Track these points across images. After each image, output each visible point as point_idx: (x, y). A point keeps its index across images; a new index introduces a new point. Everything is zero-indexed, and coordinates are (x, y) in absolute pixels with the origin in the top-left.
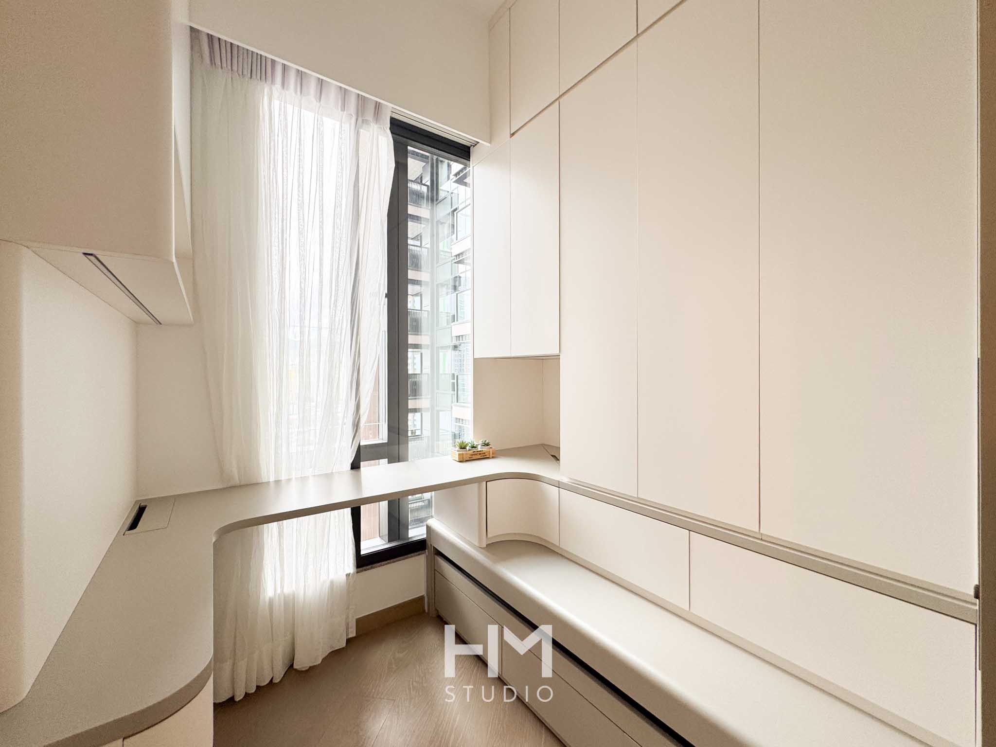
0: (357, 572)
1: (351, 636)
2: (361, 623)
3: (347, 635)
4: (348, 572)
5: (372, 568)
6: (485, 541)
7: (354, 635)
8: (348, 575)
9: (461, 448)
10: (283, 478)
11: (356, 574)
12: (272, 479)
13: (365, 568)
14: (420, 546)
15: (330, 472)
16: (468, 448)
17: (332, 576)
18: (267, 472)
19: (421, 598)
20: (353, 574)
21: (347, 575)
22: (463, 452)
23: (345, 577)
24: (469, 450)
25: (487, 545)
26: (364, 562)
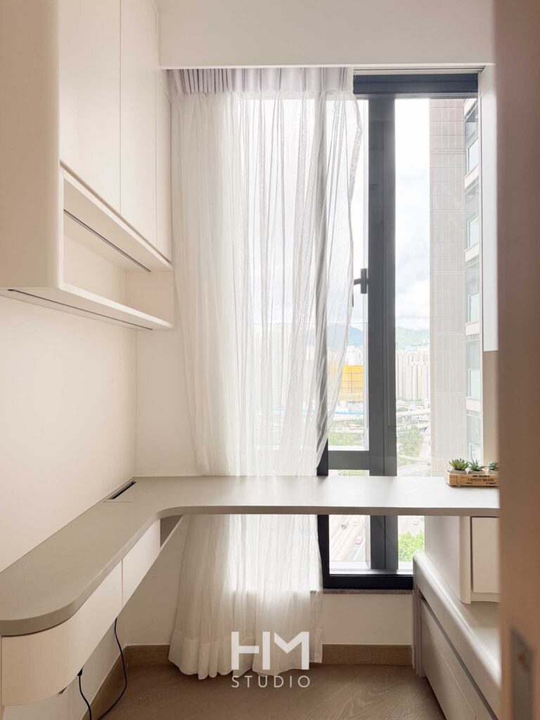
0: (324, 593)
1: (314, 661)
2: (327, 651)
3: (311, 658)
4: (313, 590)
5: (341, 593)
6: (470, 596)
7: (320, 660)
8: (313, 593)
9: (456, 469)
10: (249, 474)
11: (322, 594)
12: (238, 474)
13: (333, 590)
14: (407, 584)
15: (295, 475)
16: (467, 470)
17: (295, 589)
18: (234, 467)
19: (406, 649)
20: (319, 593)
21: (311, 592)
22: (458, 474)
23: (308, 594)
24: (470, 473)
25: (472, 602)
26: (332, 583)
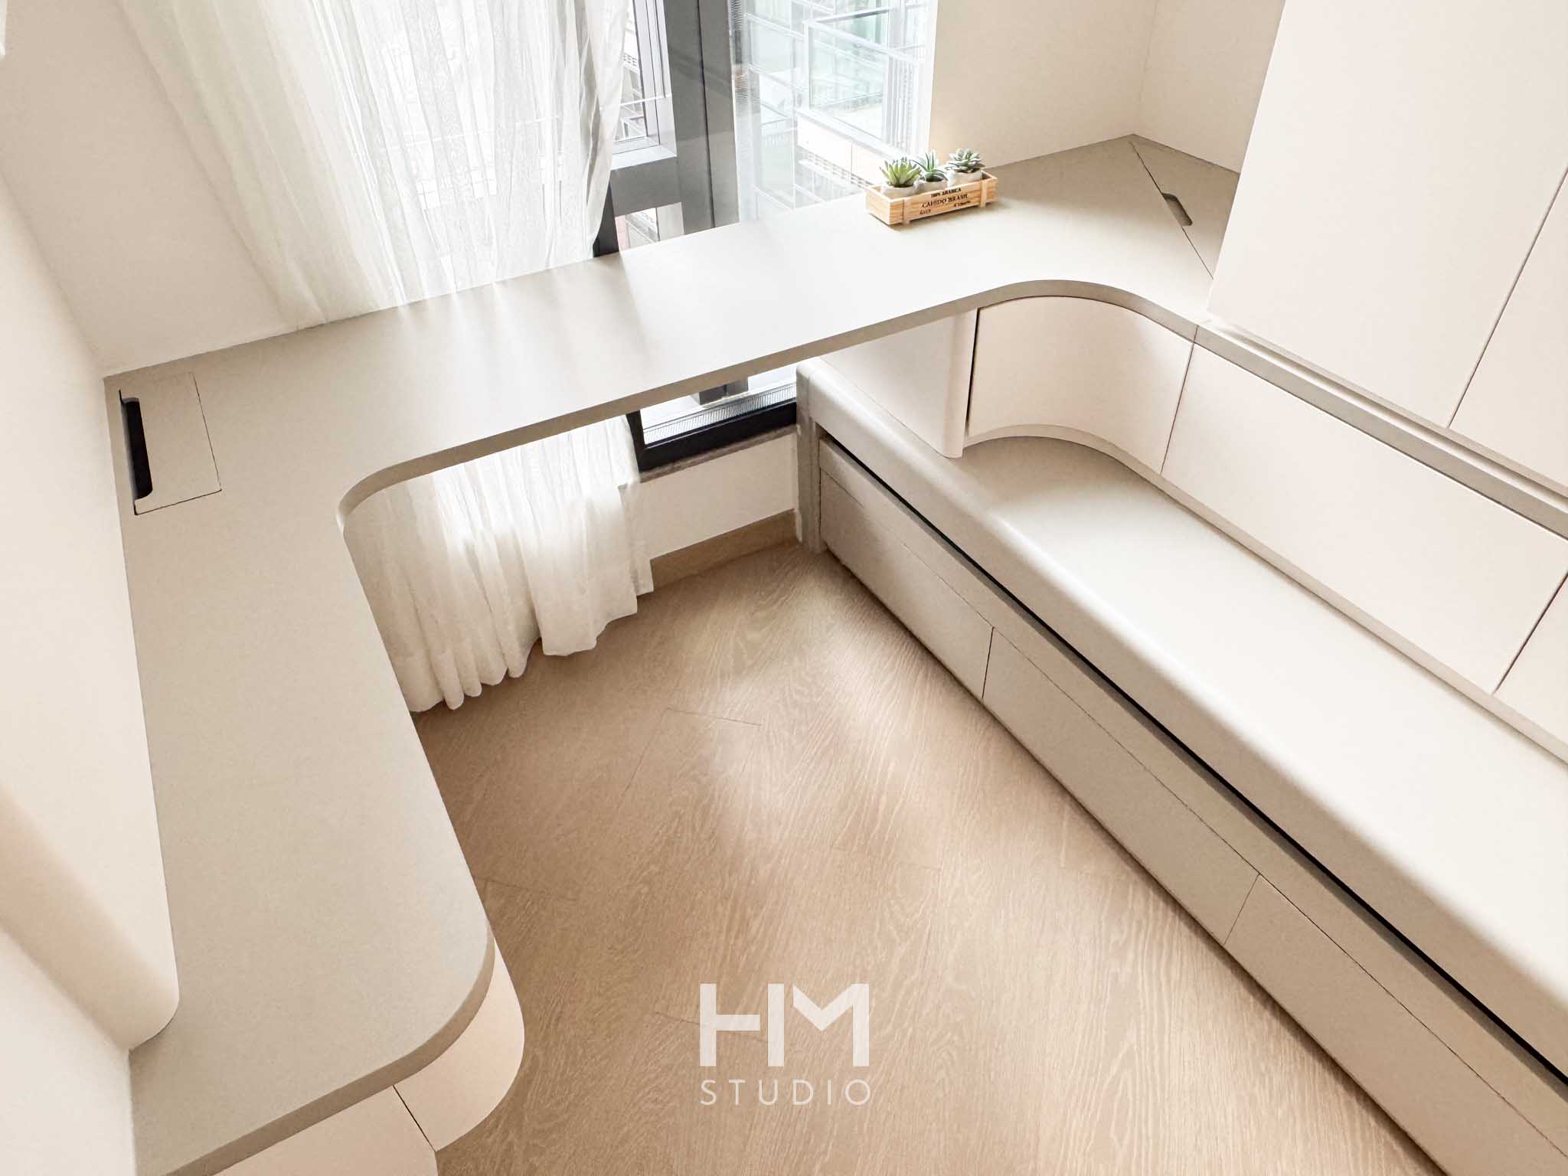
0: (643, 481)
1: (643, 591)
2: (659, 566)
3: (637, 589)
4: (623, 484)
6: (961, 441)
7: (651, 589)
8: (622, 488)
9: (898, 185)
10: (427, 293)
11: (639, 484)
12: (401, 301)
13: (658, 470)
15: (541, 268)
16: (917, 182)
19: (787, 517)
20: (634, 486)
21: (620, 488)
22: (903, 197)
23: (615, 493)
24: (922, 189)
25: (965, 450)
26: (653, 458)
